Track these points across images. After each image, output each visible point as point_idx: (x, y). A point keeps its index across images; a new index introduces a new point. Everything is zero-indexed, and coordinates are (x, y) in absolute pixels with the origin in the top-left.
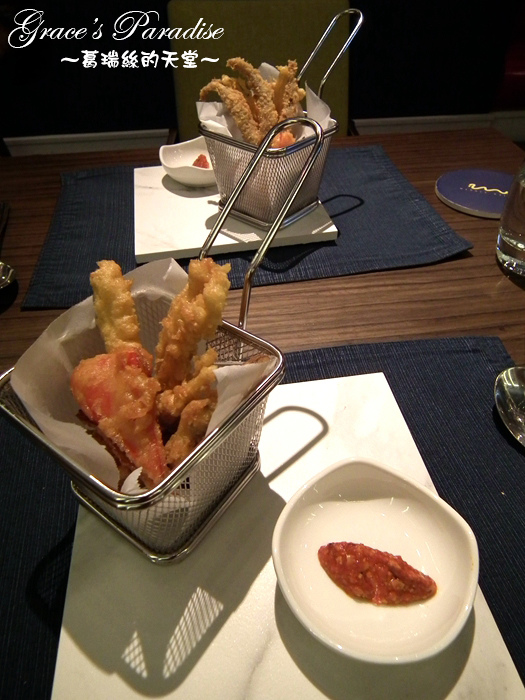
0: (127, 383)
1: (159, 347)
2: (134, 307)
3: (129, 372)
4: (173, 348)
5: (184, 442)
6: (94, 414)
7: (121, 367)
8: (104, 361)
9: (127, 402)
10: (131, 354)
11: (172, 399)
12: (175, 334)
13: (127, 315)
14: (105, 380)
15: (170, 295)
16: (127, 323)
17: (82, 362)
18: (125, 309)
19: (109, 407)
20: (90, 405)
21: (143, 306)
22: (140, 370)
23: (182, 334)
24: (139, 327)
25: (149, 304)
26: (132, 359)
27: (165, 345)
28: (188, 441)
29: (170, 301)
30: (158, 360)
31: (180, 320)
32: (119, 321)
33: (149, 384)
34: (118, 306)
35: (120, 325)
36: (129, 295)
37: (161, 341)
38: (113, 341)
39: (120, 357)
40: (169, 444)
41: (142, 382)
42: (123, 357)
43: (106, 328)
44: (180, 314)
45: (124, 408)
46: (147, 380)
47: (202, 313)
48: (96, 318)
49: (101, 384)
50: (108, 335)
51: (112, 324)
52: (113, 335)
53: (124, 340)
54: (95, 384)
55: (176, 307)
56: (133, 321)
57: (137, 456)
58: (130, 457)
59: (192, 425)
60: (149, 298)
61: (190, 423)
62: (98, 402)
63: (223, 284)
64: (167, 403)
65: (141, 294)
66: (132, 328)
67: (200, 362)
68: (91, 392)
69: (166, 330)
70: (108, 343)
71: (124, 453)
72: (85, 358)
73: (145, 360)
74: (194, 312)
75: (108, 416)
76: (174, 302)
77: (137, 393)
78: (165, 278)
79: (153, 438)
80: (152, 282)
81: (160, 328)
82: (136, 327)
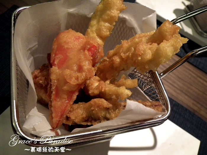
0: (80, 59)
1: (112, 52)
2: (116, 22)
3: (85, 54)
4: (117, 60)
5: (82, 115)
6: (54, 61)
7: (84, 48)
8: (79, 38)
9: (72, 69)
10: (94, 46)
11: (96, 84)
12: (124, 53)
13: (109, 23)
14: (72, 48)
15: (138, 30)
16: (106, 28)
17: (70, 30)
18: (110, 20)
19: (63, 63)
20: (56, 55)
21: (121, 25)
22: (92, 58)
23: (128, 57)
24: (110, 34)
25: (124, 26)
26: (92, 49)
27: (115, 54)
28: (84, 116)
29: (136, 33)
30: (106, 58)
31: (133, 49)
32: (102, 23)
33: (89, 70)
34: (108, 15)
35: (101, 26)
36: (118, 14)
37: (115, 49)
38: (92, 31)
39: (87, 43)
40: (76, 106)
41: (87, 65)
42: (89, 44)
43: (94, 22)
44: (136, 45)
45: (68, 72)
46: (91, 67)
47: (149, 55)
48: (94, 13)
49: (68, 49)
50: (92, 27)
51: (98, 22)
52: (94, 29)
53: (97, 35)
54: (66, 46)
55: (137, 40)
56: (110, 29)
57: (55, 100)
58: (53, 97)
59: (93, 110)
60: (127, 24)
61: (92, 108)
62: (60, 56)
63: (175, 49)
64: (92, 85)
65: (124, 18)
66: (106, 32)
67: (124, 81)
68: (61, 49)
69: (122, 47)
70: (89, 30)
71: (52, 92)
72: (73, 29)
73: (98, 54)
74: (144, 51)
75: (59, 68)
76: (137, 36)
77: (80, 69)
78: (144, 19)
79: (70, 98)
80: (135, 17)
81: (120, 43)
82: (108, 33)
